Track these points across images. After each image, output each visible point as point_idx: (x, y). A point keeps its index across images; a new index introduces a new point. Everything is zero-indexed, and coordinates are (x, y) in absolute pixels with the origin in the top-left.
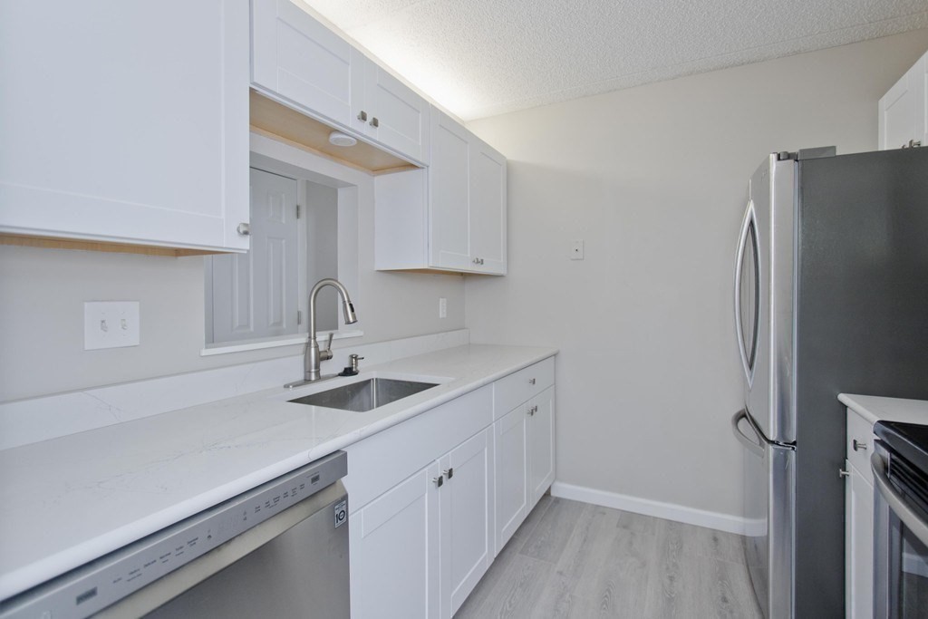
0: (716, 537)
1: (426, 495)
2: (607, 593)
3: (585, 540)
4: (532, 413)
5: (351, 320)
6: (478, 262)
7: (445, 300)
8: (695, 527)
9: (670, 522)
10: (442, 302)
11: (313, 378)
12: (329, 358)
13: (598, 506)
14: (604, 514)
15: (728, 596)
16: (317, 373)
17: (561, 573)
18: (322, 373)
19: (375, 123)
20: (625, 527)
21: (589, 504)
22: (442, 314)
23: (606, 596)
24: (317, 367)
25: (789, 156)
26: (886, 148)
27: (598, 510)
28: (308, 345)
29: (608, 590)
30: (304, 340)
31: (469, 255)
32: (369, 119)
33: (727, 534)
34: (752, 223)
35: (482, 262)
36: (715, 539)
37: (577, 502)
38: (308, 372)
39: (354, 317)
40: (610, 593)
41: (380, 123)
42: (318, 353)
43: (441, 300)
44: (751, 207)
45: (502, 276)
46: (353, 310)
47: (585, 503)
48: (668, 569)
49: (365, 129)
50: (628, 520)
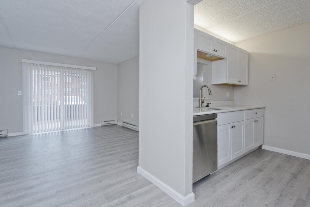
1: (229, 129)
3: (272, 158)
4: (256, 122)
5: (210, 94)
6: (239, 82)
9: (306, 159)
10: (228, 93)
11: (201, 106)
12: (204, 103)
16: (202, 105)
18: (203, 106)
19: (217, 51)
20: (288, 158)
22: (228, 96)
24: (202, 104)
28: (200, 100)
30: (199, 99)
31: (237, 80)
32: (216, 50)
35: (241, 82)
37: (271, 151)
38: (200, 105)
39: (211, 93)
41: (218, 51)
42: (202, 101)
43: (227, 92)
45: (246, 86)
46: (211, 92)
48: (301, 167)
49: (215, 53)
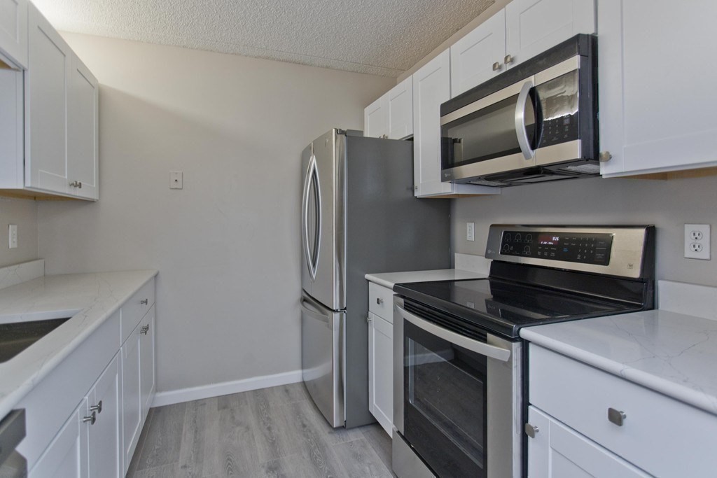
0: (286, 389)
2: (229, 462)
3: (196, 431)
6: (76, 185)
7: (15, 227)
8: (272, 388)
9: (255, 391)
10: (13, 230)
13: (197, 401)
14: (205, 404)
15: (305, 423)
17: (185, 467)
20: (224, 408)
21: (189, 402)
22: (12, 242)
23: (229, 464)
25: (343, 132)
26: (368, 136)
27: (198, 403)
29: (229, 459)
31: (66, 177)
33: (292, 385)
34: (314, 171)
35: (80, 185)
36: (287, 391)
37: (177, 404)
40: (231, 460)
44: (313, 161)
45: (92, 202)
47: (185, 403)
48: (264, 423)
50: (224, 402)
